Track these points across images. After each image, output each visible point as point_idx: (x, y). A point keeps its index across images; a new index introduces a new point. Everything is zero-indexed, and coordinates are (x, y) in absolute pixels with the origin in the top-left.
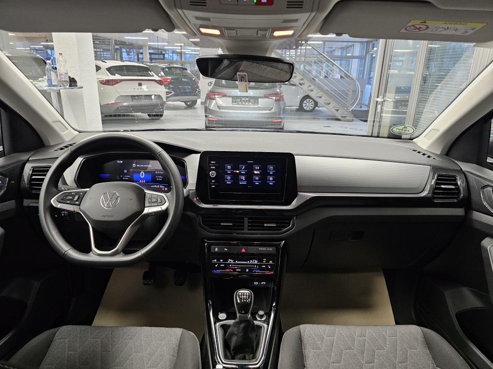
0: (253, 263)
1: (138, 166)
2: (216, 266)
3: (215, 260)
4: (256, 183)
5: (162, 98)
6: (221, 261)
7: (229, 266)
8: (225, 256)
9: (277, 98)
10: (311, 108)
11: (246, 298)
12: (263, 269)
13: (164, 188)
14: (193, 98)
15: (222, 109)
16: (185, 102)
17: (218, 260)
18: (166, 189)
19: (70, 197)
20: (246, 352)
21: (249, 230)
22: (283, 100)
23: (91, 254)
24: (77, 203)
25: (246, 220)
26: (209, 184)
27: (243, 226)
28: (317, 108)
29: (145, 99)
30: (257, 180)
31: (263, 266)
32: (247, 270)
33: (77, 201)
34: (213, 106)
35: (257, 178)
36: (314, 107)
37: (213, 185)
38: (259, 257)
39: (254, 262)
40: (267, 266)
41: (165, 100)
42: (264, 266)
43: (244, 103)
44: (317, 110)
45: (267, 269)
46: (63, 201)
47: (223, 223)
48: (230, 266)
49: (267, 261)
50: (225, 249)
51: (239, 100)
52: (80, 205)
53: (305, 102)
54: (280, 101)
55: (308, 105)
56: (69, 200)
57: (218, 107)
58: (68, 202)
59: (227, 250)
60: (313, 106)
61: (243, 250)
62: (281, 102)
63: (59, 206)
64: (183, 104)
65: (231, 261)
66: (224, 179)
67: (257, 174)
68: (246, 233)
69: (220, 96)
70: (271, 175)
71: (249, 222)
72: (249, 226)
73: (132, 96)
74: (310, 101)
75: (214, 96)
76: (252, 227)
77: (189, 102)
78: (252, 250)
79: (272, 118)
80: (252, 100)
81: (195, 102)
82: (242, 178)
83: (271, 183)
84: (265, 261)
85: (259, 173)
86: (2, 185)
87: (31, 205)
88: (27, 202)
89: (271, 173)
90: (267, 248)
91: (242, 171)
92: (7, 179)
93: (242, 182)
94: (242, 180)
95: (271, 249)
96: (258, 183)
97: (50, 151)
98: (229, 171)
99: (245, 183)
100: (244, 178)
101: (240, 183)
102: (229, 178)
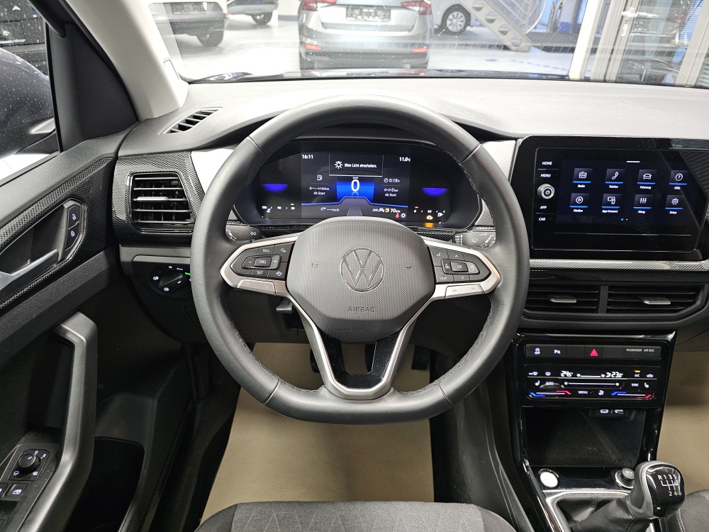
0: (613, 378)
1: (346, 165)
2: (537, 384)
3: (535, 373)
4: (640, 212)
5: (221, 9)
6: (548, 374)
7: (563, 384)
8: (557, 365)
9: (422, 9)
10: (459, 28)
12: (635, 390)
13: (400, 214)
14: (266, 8)
15: (329, 28)
16: (254, 16)
17: (541, 373)
18: (403, 215)
19: (263, 262)
21: (608, 311)
22: (431, 13)
23: (323, 391)
24: (279, 274)
25: (604, 292)
26: (535, 212)
27: (597, 303)
28: (468, 28)
29: (194, 9)
30: (643, 205)
31: (633, 385)
32: (601, 393)
33: (277, 269)
34: (313, 21)
35: (644, 200)
36: (465, 27)
37: (542, 216)
38: (626, 365)
39: (615, 376)
40: (641, 383)
41: (225, 11)
42: (637, 385)
43: (366, 17)
44: (469, 32)
45: (641, 389)
46: (248, 272)
47: (555, 298)
48: (566, 384)
49: (643, 375)
50: (556, 351)
51: (357, 12)
52: (285, 279)
53: (450, 17)
54: (426, 14)
55: (455, 22)
56: (261, 267)
57: (322, 24)
58: (259, 273)
59: (559, 352)
60: (463, 24)
61: (594, 353)
62: (428, 17)
63: (243, 283)
64: (249, 19)
65: (566, 374)
66: (568, 201)
67: (645, 192)
68: (602, 317)
69: (326, 4)
70: (677, 192)
71: (610, 295)
72: (609, 303)
73: (172, 4)
74: (459, 16)
75: (314, 5)
76: (614, 306)
77: (260, 15)
78: (612, 351)
79: (413, 45)
80: (379, 13)
81: (268, 16)
82: (610, 199)
83: (673, 210)
84: (637, 373)
85: (650, 188)
86: (78, 224)
87: (138, 259)
88: (128, 254)
89: (676, 188)
90: (643, 349)
91: (612, 185)
92: (84, 208)
93: (607, 209)
94: (609, 204)
95: (653, 351)
96: (644, 212)
97: (159, 133)
98: (581, 184)
99: (614, 211)
100: (613, 200)
101: (604, 211)
102: (580, 199)
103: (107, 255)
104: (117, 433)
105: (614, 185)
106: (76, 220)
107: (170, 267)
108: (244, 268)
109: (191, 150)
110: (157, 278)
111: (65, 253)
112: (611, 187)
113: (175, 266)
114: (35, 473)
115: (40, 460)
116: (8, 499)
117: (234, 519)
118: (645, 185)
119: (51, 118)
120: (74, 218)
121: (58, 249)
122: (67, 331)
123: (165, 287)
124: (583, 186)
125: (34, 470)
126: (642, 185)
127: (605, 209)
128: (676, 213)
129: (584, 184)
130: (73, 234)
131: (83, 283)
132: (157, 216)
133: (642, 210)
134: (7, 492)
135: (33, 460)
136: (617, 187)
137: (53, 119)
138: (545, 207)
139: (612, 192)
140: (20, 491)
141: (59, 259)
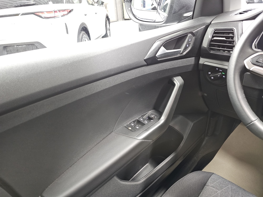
46: (259, 64)
63: (253, 68)
86: (190, 43)
87: (206, 63)
88: (202, 61)
92: (194, 38)
97: (230, 15)
103: (195, 59)
104: (177, 128)
106: (190, 41)
107: (217, 69)
108: (257, 62)
109: (242, 21)
110: (210, 73)
111: (183, 52)
113: (219, 68)
114: (152, 121)
115: (154, 118)
116: (143, 122)
117: (211, 177)
119: (191, 11)
120: (190, 40)
121: (181, 50)
122: (175, 80)
123: (212, 77)
125: (152, 120)
130: (188, 46)
131: (185, 65)
132: (219, 46)
134: (144, 121)
135: (153, 116)
137: (192, 12)
140: (147, 122)
141: (181, 53)
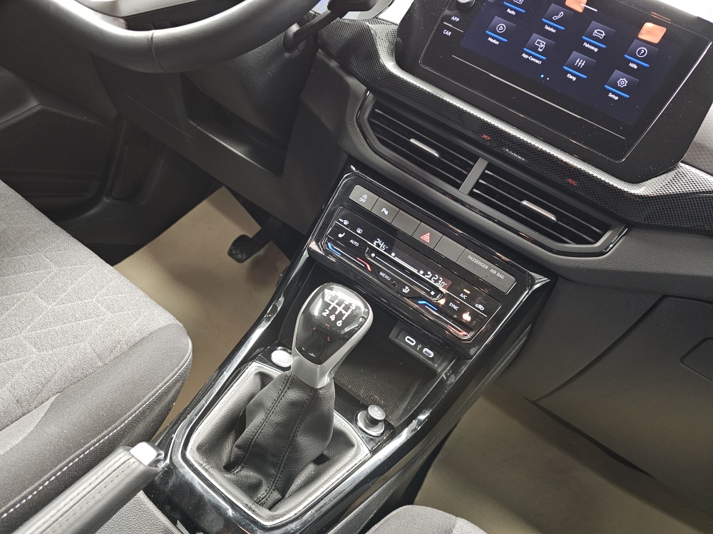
0: (432, 282)
2: (340, 236)
3: (346, 222)
4: (569, 76)
6: (359, 231)
7: (369, 254)
8: (375, 226)
11: (341, 315)
17: (353, 226)
20: (267, 476)
21: (472, 194)
25: (479, 168)
26: (442, 21)
30: (577, 69)
31: (451, 304)
32: (406, 290)
37: (449, 29)
39: (436, 281)
40: (463, 309)
42: (455, 307)
45: (458, 317)
48: (373, 255)
49: (471, 299)
50: (384, 210)
59: (386, 213)
61: (426, 238)
65: (380, 244)
66: (487, 24)
67: (588, 52)
68: (460, 198)
70: (630, 71)
71: (483, 176)
72: (477, 185)
76: (483, 192)
78: (450, 249)
82: (539, 43)
83: (613, 93)
84: (465, 293)
85: (596, 50)
89: (631, 65)
90: (490, 268)
91: (549, 25)
93: (529, 55)
94: (535, 49)
95: (502, 277)
96: (574, 79)
98: (512, 9)
99: (537, 61)
100: (542, 45)
101: (524, 55)
102: (502, 27)
105: (551, 26)
112: (547, 27)
118: (591, 44)
124: (513, 13)
126: (588, 43)
127: (527, 53)
128: (616, 98)
129: (515, 10)
133: (573, 75)
136: (554, 31)
138: (458, 20)
139: (546, 35)
